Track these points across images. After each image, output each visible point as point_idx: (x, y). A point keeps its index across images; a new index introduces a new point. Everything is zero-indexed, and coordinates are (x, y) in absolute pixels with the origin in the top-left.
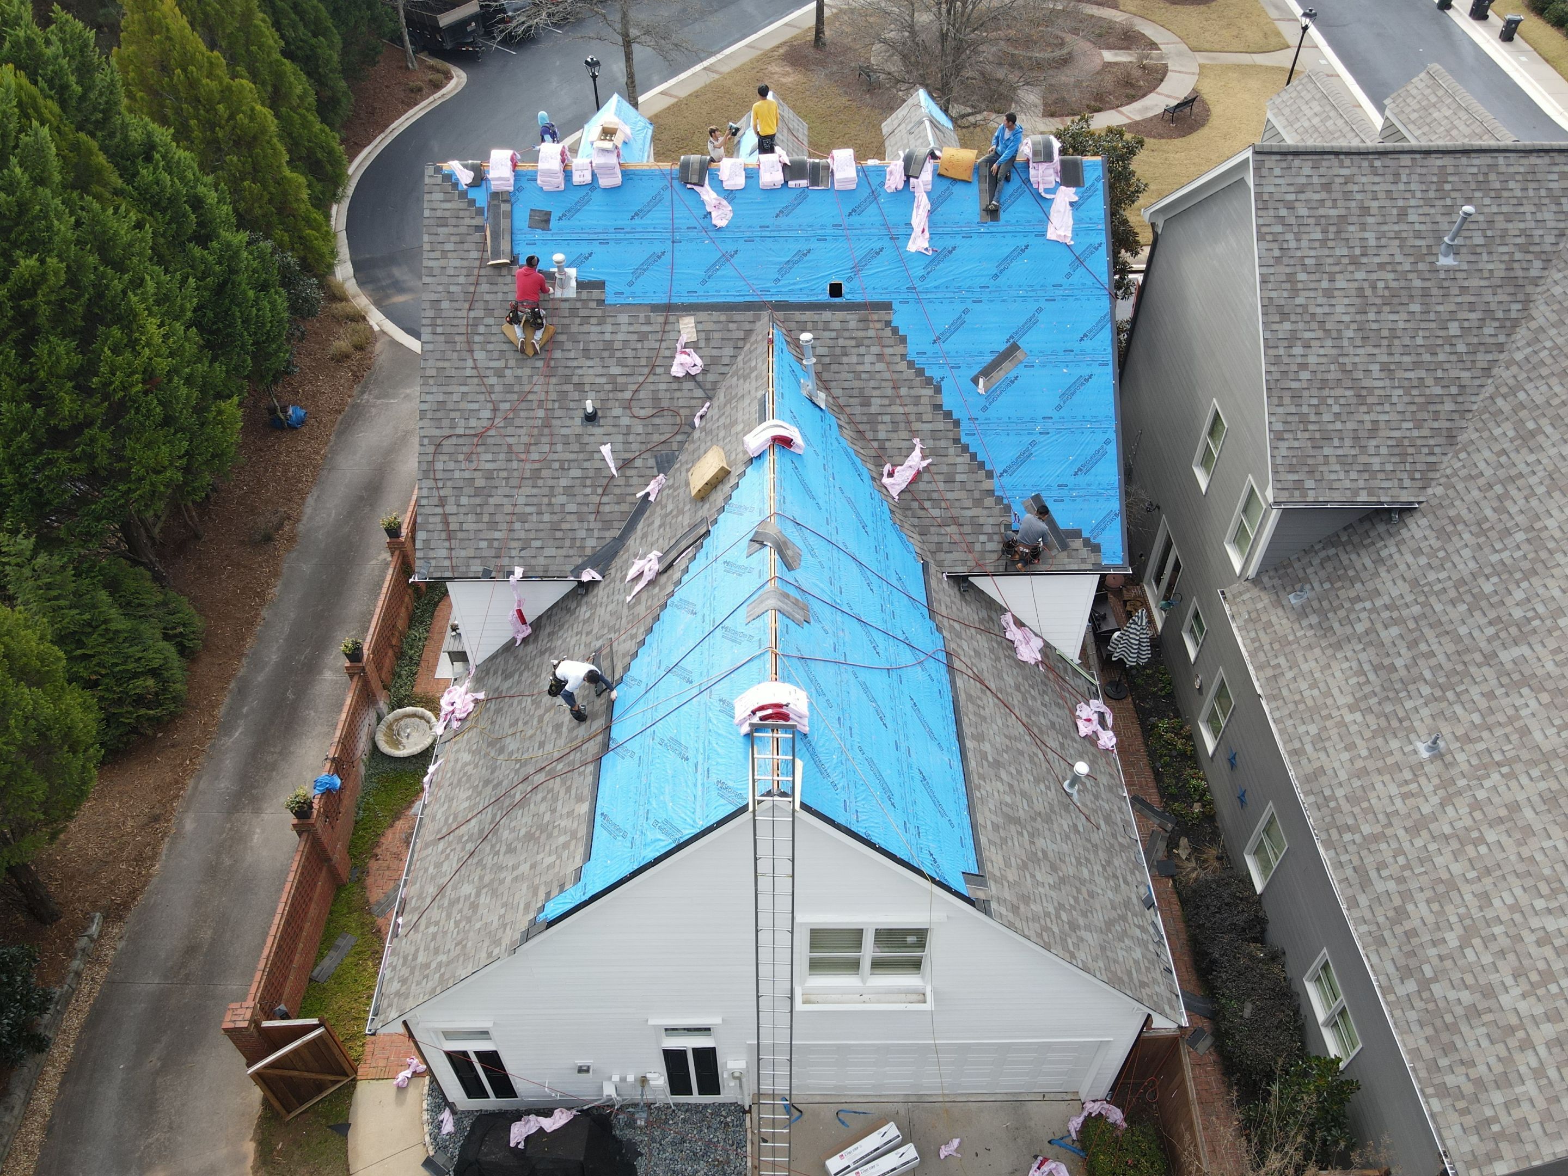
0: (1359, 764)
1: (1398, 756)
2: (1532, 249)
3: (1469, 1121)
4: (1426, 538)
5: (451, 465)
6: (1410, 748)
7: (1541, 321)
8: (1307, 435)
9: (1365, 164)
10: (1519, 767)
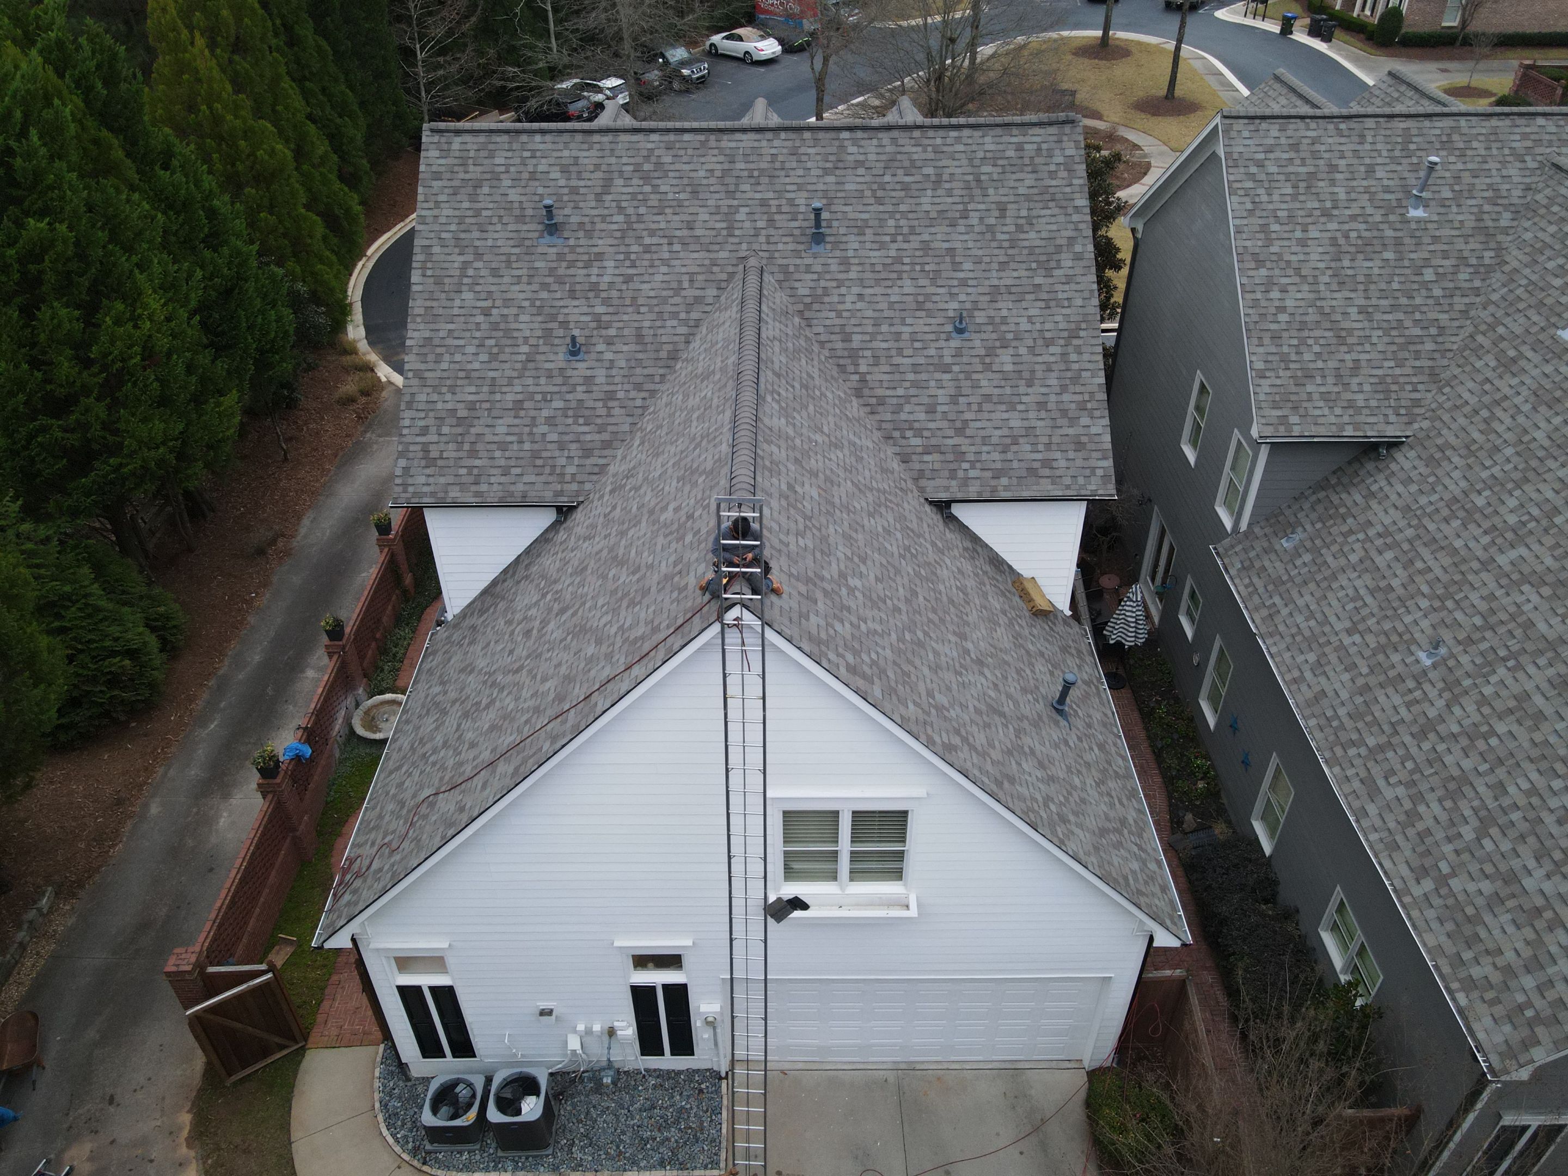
0: (1360, 681)
1: (1400, 668)
2: (1500, 201)
3: (1499, 1010)
4: (1415, 468)
5: (435, 397)
6: (1413, 658)
7: (1515, 264)
8: (1288, 373)
9: (1331, 127)
10: (1524, 659)
